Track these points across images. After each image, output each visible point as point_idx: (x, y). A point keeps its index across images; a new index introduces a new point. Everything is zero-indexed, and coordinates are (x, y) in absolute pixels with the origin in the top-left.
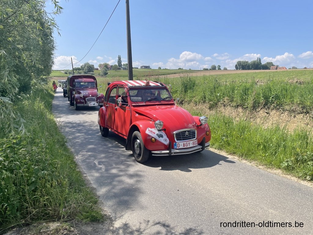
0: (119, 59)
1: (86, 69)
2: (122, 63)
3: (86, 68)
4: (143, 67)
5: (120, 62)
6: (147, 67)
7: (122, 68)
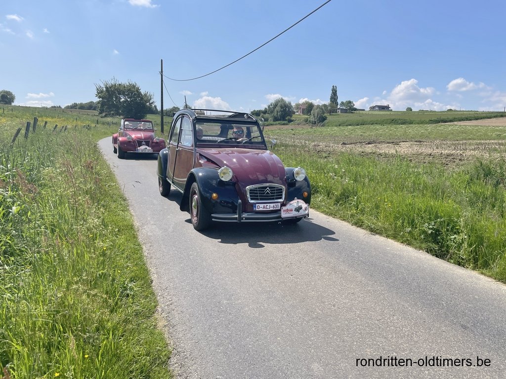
0: (333, 92)
1: (277, 112)
2: (339, 101)
3: (278, 108)
4: (377, 109)
5: (335, 99)
6: (384, 108)
7: (339, 111)
